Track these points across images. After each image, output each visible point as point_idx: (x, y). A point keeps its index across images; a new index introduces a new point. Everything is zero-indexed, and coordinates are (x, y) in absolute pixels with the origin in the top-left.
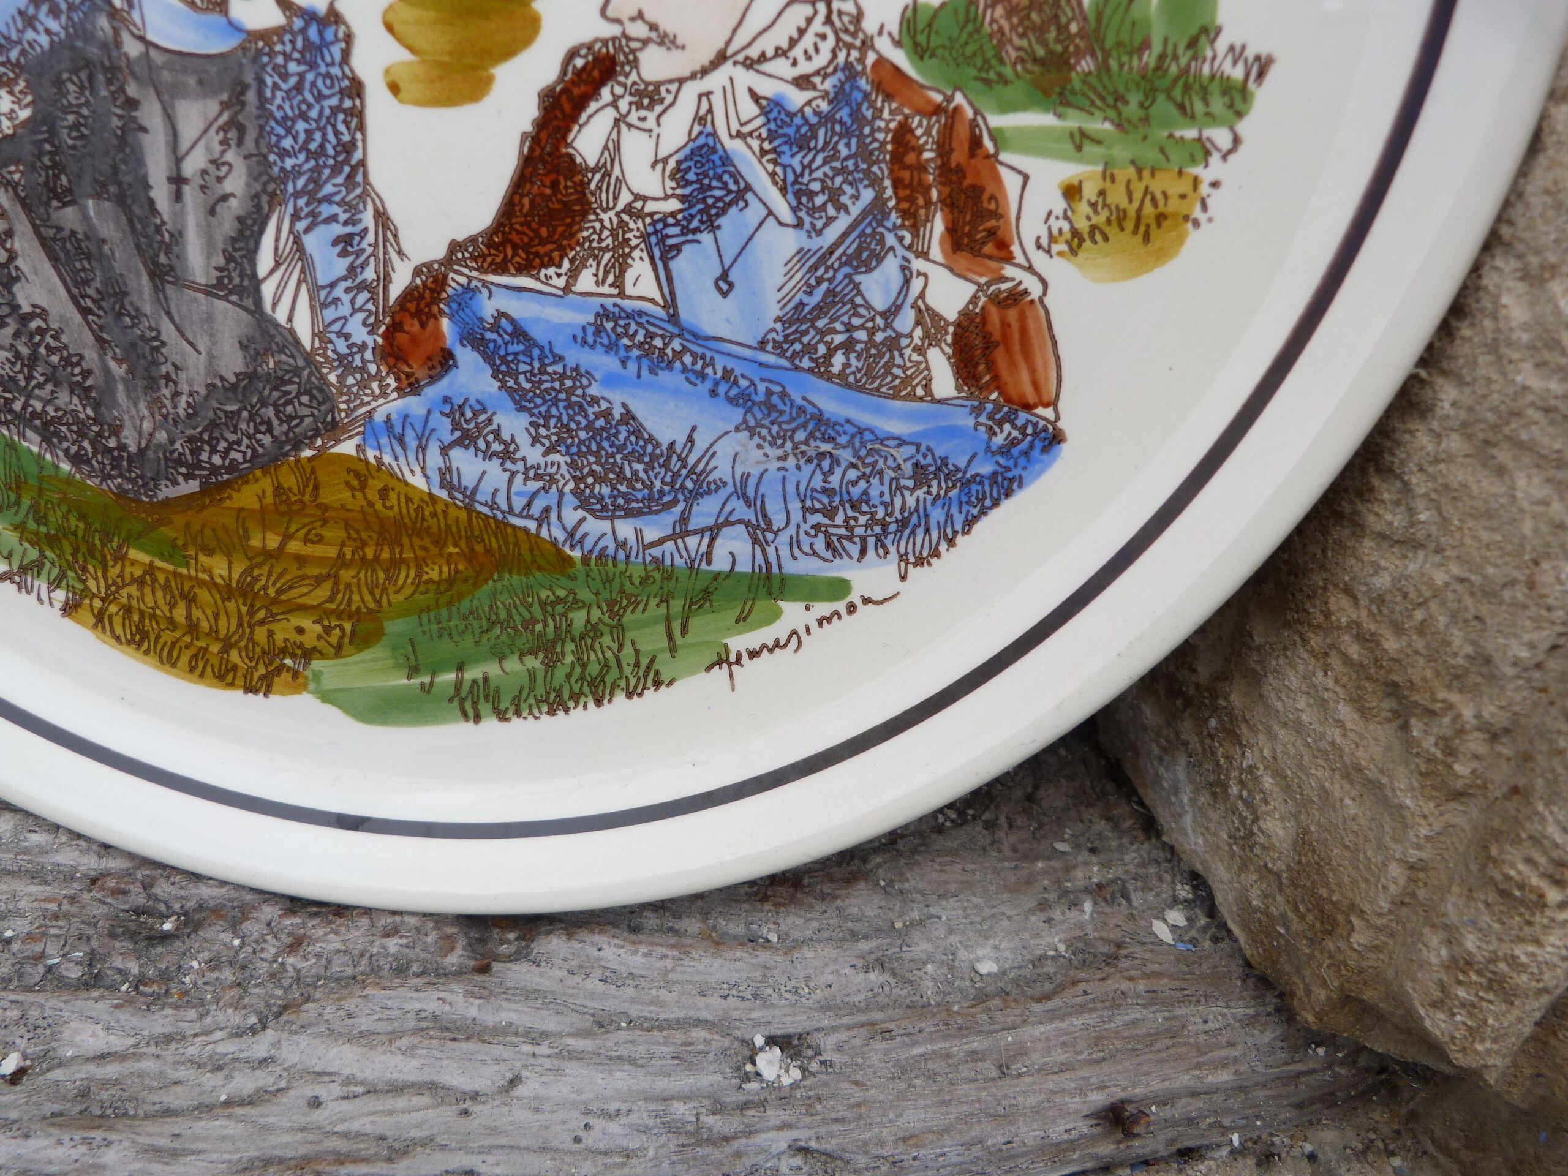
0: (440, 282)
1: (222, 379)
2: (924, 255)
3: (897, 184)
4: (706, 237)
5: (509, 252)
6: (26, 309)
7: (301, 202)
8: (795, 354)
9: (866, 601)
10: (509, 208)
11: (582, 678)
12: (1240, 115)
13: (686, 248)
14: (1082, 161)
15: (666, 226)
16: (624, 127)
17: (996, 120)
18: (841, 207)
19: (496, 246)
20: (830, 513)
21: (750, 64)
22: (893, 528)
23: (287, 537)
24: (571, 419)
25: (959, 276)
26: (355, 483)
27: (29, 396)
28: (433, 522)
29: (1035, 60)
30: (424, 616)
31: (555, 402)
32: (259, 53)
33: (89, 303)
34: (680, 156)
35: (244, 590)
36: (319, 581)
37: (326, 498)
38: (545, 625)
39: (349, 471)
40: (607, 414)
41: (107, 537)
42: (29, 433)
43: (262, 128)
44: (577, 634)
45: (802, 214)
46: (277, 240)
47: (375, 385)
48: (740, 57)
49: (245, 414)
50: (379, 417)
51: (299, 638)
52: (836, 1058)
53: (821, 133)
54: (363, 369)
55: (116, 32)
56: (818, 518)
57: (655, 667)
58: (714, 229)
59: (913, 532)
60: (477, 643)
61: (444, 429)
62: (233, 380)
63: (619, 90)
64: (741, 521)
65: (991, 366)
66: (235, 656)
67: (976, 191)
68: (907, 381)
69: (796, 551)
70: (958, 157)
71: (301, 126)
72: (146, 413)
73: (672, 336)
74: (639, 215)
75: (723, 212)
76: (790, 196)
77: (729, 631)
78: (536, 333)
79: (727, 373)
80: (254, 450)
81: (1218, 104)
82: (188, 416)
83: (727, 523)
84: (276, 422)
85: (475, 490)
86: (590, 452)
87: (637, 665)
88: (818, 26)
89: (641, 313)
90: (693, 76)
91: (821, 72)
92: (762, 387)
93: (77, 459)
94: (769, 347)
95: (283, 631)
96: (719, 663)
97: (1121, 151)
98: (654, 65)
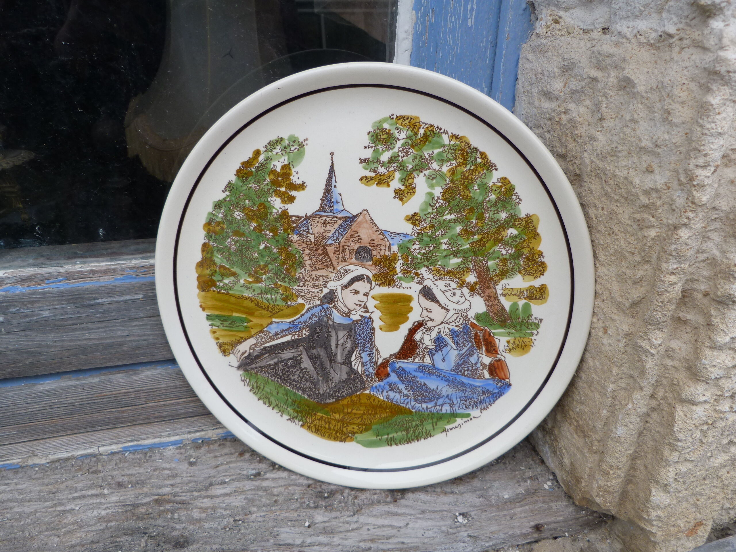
0: (388, 361)
1: (342, 380)
2: (482, 354)
3: (476, 342)
4: (440, 352)
5: (402, 356)
6: (303, 367)
7: (361, 348)
8: (458, 372)
9: (474, 417)
10: (402, 348)
11: (414, 436)
12: (538, 328)
13: (436, 354)
14: (510, 337)
15: (432, 350)
16: (424, 334)
17: (493, 331)
18: (465, 346)
19: (399, 355)
20: (466, 401)
21: (447, 323)
22: (479, 403)
23: (353, 409)
24: (413, 385)
25: (489, 357)
26: (368, 398)
27: (301, 383)
28: (384, 405)
29: (500, 321)
30: (381, 424)
31: (410, 382)
32: (355, 323)
33: (316, 366)
34: (435, 339)
35: (342, 421)
36: (359, 418)
37: (362, 401)
38: (407, 425)
39: (367, 396)
40: (421, 384)
41: (313, 411)
42: (300, 391)
43: (355, 336)
44: (413, 427)
45: (458, 348)
46: (356, 354)
47: (374, 380)
49: (346, 386)
50: (374, 386)
51: (353, 430)
52: (475, 517)
53: (461, 334)
54: (371, 377)
55: (328, 320)
56: (463, 402)
57: (430, 433)
59: (483, 404)
60: (392, 429)
61: (387, 388)
62: (344, 380)
63: (423, 328)
64: (448, 403)
65: (496, 372)
66: (338, 434)
67: (491, 343)
68: (480, 376)
69: (459, 408)
70: (487, 337)
71: (362, 335)
72: (325, 386)
73: (434, 369)
74: (427, 349)
75: (443, 348)
76: (456, 345)
77: (446, 425)
78: (406, 370)
79: (444, 376)
80: (347, 393)
81: (534, 327)
82: (334, 387)
83: (445, 403)
84: (352, 387)
85: (393, 399)
86: (417, 391)
87: (426, 432)
88: (460, 317)
89: (427, 366)
90: (437, 326)
91: (461, 325)
92: (451, 378)
93: (309, 396)
94: (452, 371)
95: (350, 428)
96: (444, 431)
97: (517, 335)
98: (430, 324)
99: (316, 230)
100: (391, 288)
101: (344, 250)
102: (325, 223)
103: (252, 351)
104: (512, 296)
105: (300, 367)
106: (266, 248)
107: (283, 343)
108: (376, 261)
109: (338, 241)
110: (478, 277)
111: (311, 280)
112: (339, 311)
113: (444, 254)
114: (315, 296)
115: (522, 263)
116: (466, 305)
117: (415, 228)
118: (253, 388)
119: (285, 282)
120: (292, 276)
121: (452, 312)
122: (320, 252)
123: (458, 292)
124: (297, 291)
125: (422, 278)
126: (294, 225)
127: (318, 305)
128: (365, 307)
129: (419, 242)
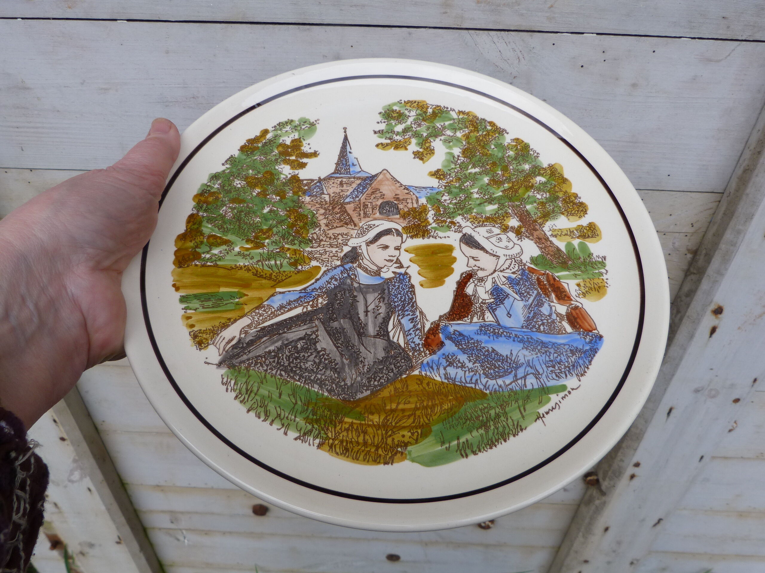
0: (438, 325)
1: (378, 359)
2: (553, 302)
3: (541, 289)
4: (502, 306)
5: (455, 316)
6: (319, 349)
7: (400, 312)
8: (531, 328)
9: (573, 389)
10: (453, 306)
11: (498, 433)
12: (605, 266)
13: (498, 309)
14: (578, 279)
15: (492, 305)
16: (477, 286)
17: (557, 274)
19: (451, 315)
20: (554, 367)
21: (501, 271)
22: (571, 367)
23: (398, 404)
24: (479, 353)
25: (562, 305)
26: (419, 382)
27: (317, 373)
28: (444, 390)
29: (560, 263)
30: (444, 422)
31: (473, 350)
32: (388, 282)
33: (339, 345)
34: (491, 290)
35: (384, 426)
36: (409, 416)
37: (411, 388)
38: (483, 417)
39: (417, 379)
40: (488, 351)
41: (337, 415)
42: (315, 385)
43: (389, 297)
44: (493, 418)
45: (522, 298)
46: (394, 322)
47: (423, 354)
48: (499, 270)
49: (385, 368)
50: (425, 362)
51: (403, 439)
53: (521, 281)
54: (419, 350)
55: (352, 282)
56: (551, 369)
57: (520, 424)
58: (503, 304)
59: (577, 368)
60: (462, 428)
61: (444, 362)
62: (381, 359)
63: (474, 280)
64: (531, 373)
65: (578, 323)
66: (380, 452)
67: (558, 288)
68: (560, 330)
69: (548, 379)
70: (552, 282)
71: (399, 296)
72: (354, 373)
73: (500, 329)
74: (485, 303)
75: (504, 300)
76: (518, 295)
77: (538, 407)
78: (465, 333)
79: (516, 335)
80: (388, 378)
81: (599, 266)
82: (368, 372)
83: (528, 374)
84: (394, 369)
85: (455, 378)
86: (486, 361)
87: (514, 425)
88: (513, 263)
89: (491, 325)
90: (490, 275)
91: (517, 271)
92: (525, 337)
93: (329, 391)
94: (524, 327)
95: (398, 438)
96: (538, 418)
97: (585, 276)
98: (480, 274)
99: (331, 191)
100: (426, 239)
101: (366, 206)
102: (341, 184)
103: (243, 336)
104: (563, 237)
105: (316, 349)
106: (271, 211)
107: (291, 318)
108: (404, 214)
109: (357, 199)
110: (521, 220)
111: (328, 240)
112: (366, 270)
113: (478, 202)
114: (334, 256)
115: (561, 205)
116: (517, 250)
117: (440, 182)
118: (240, 393)
119: (295, 244)
120: (304, 238)
121: (502, 259)
122: (337, 210)
123: (503, 237)
124: (311, 253)
125: (460, 226)
126: (306, 188)
127: (338, 266)
128: (398, 261)
129: (448, 193)
